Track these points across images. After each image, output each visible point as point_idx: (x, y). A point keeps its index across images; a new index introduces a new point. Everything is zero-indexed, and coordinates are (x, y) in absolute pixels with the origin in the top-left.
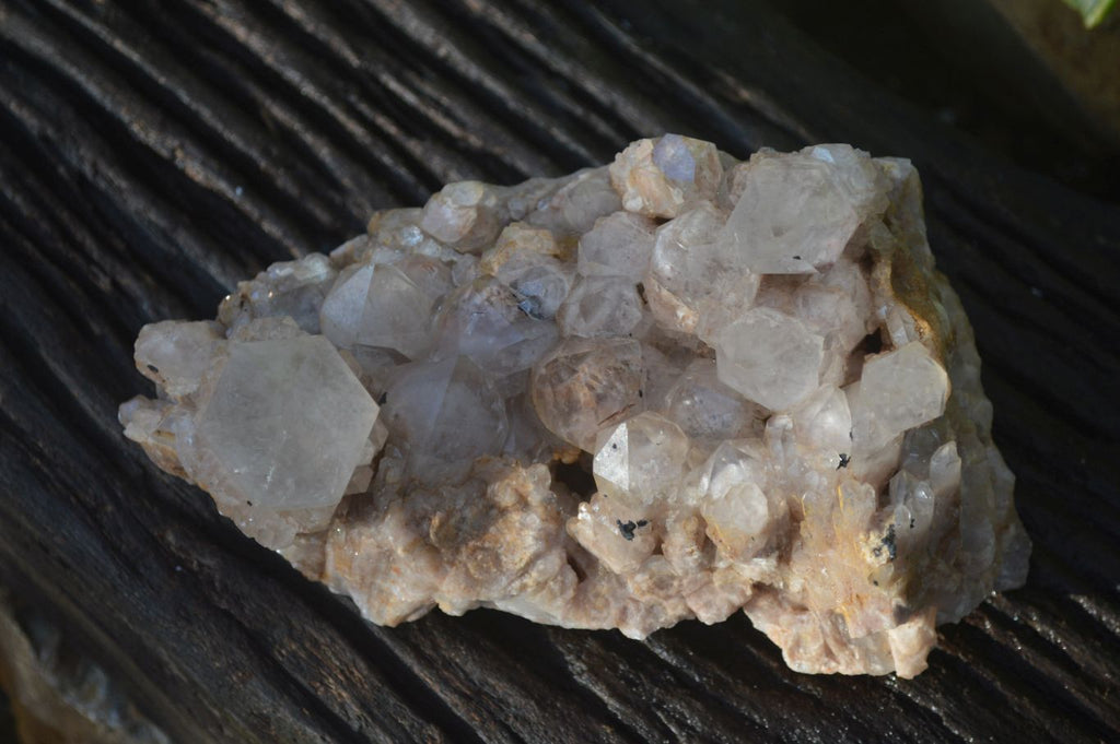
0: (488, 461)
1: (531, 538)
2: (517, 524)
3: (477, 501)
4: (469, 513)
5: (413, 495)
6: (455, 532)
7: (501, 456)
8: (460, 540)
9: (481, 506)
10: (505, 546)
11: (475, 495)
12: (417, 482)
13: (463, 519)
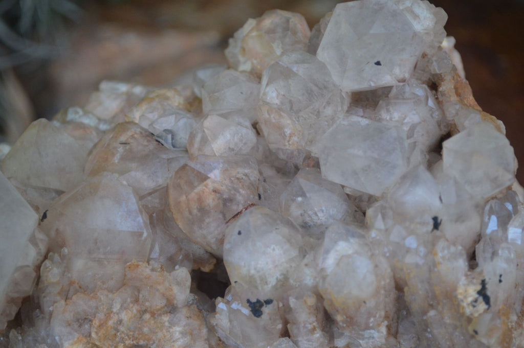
0: (138, 266)
1: (177, 334)
2: (167, 324)
3: (131, 305)
4: (125, 316)
5: (74, 298)
6: (113, 332)
7: (148, 262)
8: (117, 339)
9: (135, 311)
10: (157, 342)
11: (129, 300)
12: (76, 286)
13: (120, 322)
